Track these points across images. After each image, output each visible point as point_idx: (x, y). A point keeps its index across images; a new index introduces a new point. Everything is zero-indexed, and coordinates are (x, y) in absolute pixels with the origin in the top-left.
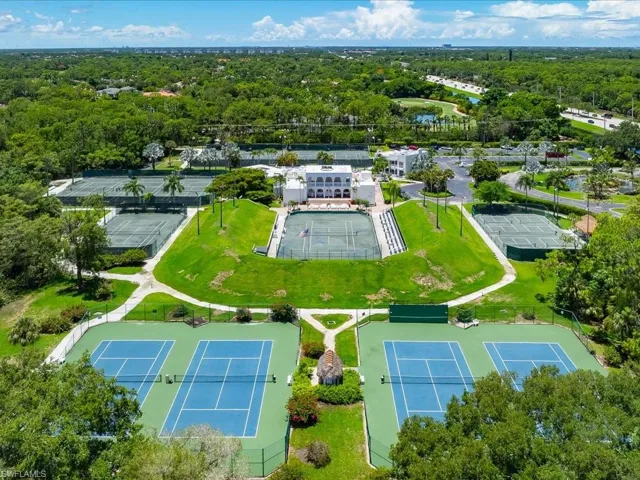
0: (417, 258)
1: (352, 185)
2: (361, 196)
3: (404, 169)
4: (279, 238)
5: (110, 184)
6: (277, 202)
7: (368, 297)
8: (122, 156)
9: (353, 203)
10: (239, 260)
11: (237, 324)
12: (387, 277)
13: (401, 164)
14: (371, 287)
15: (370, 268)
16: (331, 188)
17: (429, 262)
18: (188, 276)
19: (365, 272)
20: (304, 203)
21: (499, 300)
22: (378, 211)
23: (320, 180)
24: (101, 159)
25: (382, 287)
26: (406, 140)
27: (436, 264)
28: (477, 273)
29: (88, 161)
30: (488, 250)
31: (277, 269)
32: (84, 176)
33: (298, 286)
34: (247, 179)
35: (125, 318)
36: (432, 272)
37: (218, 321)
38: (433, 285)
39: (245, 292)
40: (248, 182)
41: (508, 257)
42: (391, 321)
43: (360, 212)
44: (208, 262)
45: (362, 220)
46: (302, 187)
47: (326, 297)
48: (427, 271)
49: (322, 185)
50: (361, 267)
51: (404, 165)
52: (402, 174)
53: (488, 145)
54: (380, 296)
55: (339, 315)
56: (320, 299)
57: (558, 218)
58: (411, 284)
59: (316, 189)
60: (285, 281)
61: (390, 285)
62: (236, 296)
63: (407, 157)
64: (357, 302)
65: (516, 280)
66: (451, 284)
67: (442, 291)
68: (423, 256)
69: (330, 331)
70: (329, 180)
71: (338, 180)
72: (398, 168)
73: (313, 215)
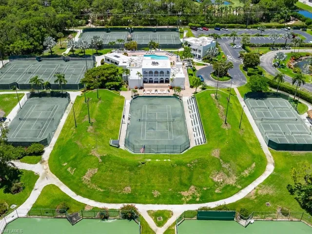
0: (214, 158)
1: (171, 77)
2: (176, 84)
3: (201, 54)
4: (126, 124)
5: (25, 67)
6: (125, 87)
7: (183, 193)
8: (31, 44)
9: (171, 88)
10: (100, 160)
11: (99, 221)
12: (195, 176)
13: (200, 51)
14: (185, 185)
15: (184, 168)
16: (157, 77)
17: (221, 160)
18: (69, 169)
19: (181, 172)
20: (142, 88)
21: (265, 192)
22: (187, 94)
23: (151, 72)
24: (18, 47)
25: (191, 184)
26: (201, 24)
27: (226, 162)
28: (250, 166)
29: (11, 50)
30: (256, 139)
31: (125, 169)
32: (10, 58)
33: (139, 184)
34: (106, 75)
35: (29, 213)
36: (223, 169)
37: (88, 218)
38: (224, 181)
39: (105, 188)
40: (106, 77)
41: (268, 146)
42: (198, 219)
43: (175, 96)
44: (82, 158)
45: (177, 104)
46: (140, 78)
47: (156, 193)
48: (220, 169)
49: (152, 76)
50: (178, 168)
51: (202, 52)
52: (199, 57)
53: (249, 26)
54: (190, 193)
55: (164, 211)
56: (152, 195)
57: (296, 102)
58: (210, 181)
59: (148, 78)
60: (130, 179)
61: (197, 183)
62: (99, 191)
63: (204, 47)
64: (176, 199)
65: (275, 170)
66: (235, 178)
67: (229, 185)
68: (217, 156)
69: (159, 228)
70: (156, 72)
71: (162, 72)
72: (198, 54)
73: (147, 99)
